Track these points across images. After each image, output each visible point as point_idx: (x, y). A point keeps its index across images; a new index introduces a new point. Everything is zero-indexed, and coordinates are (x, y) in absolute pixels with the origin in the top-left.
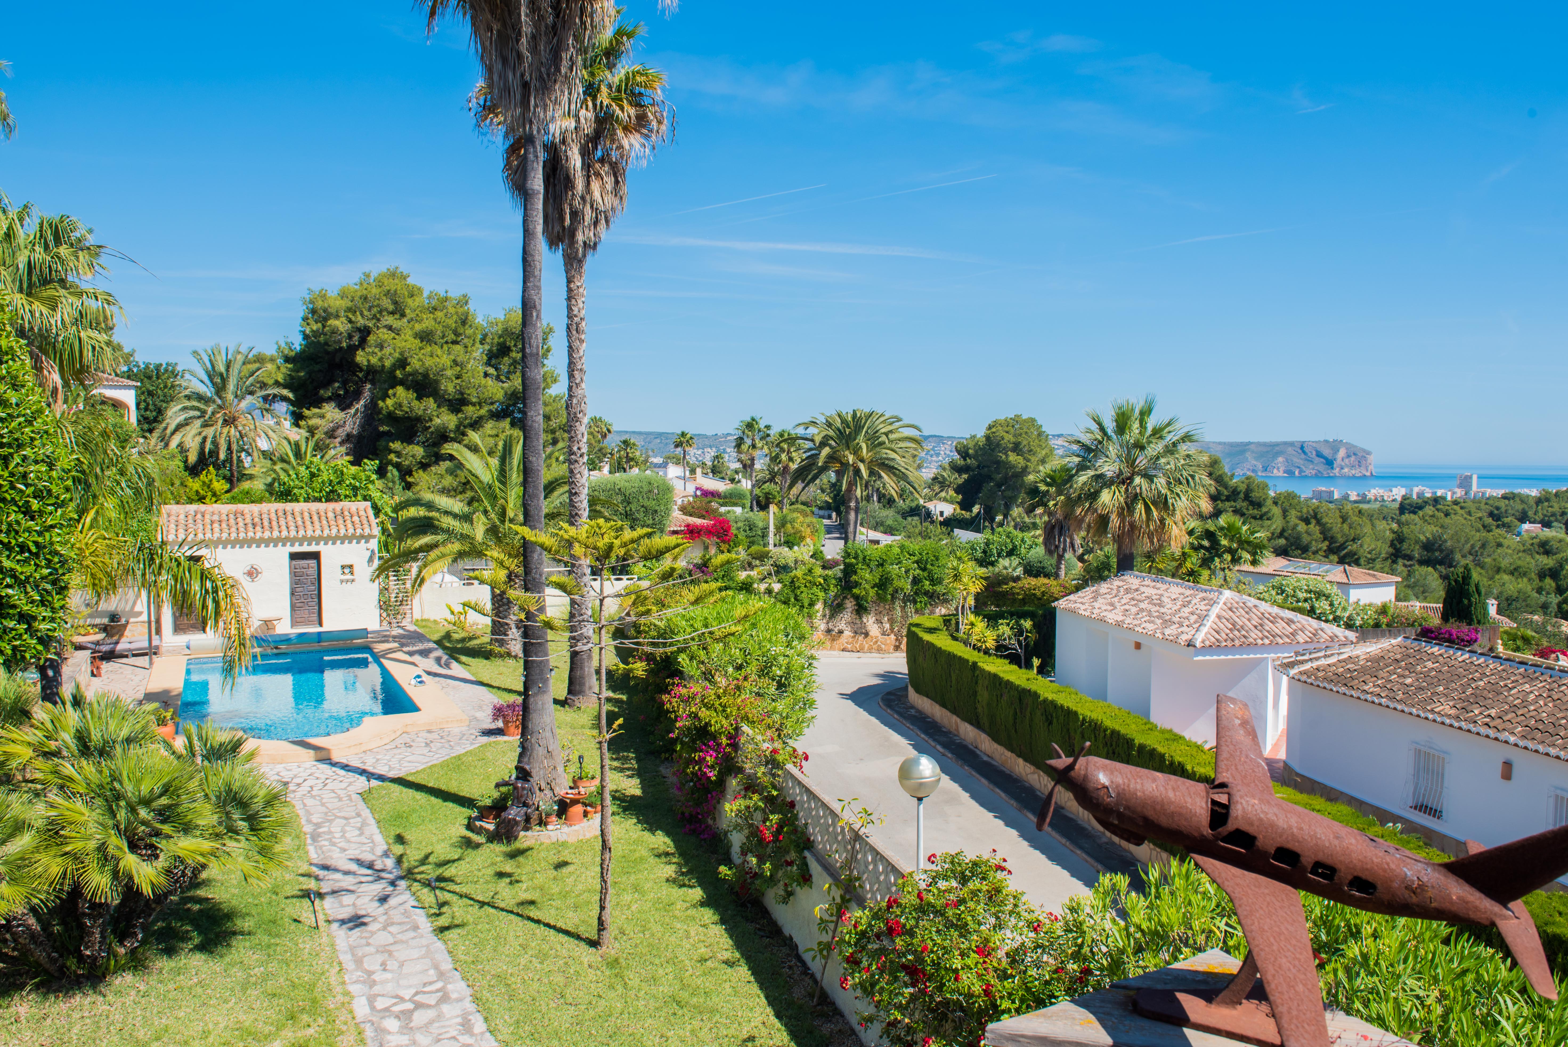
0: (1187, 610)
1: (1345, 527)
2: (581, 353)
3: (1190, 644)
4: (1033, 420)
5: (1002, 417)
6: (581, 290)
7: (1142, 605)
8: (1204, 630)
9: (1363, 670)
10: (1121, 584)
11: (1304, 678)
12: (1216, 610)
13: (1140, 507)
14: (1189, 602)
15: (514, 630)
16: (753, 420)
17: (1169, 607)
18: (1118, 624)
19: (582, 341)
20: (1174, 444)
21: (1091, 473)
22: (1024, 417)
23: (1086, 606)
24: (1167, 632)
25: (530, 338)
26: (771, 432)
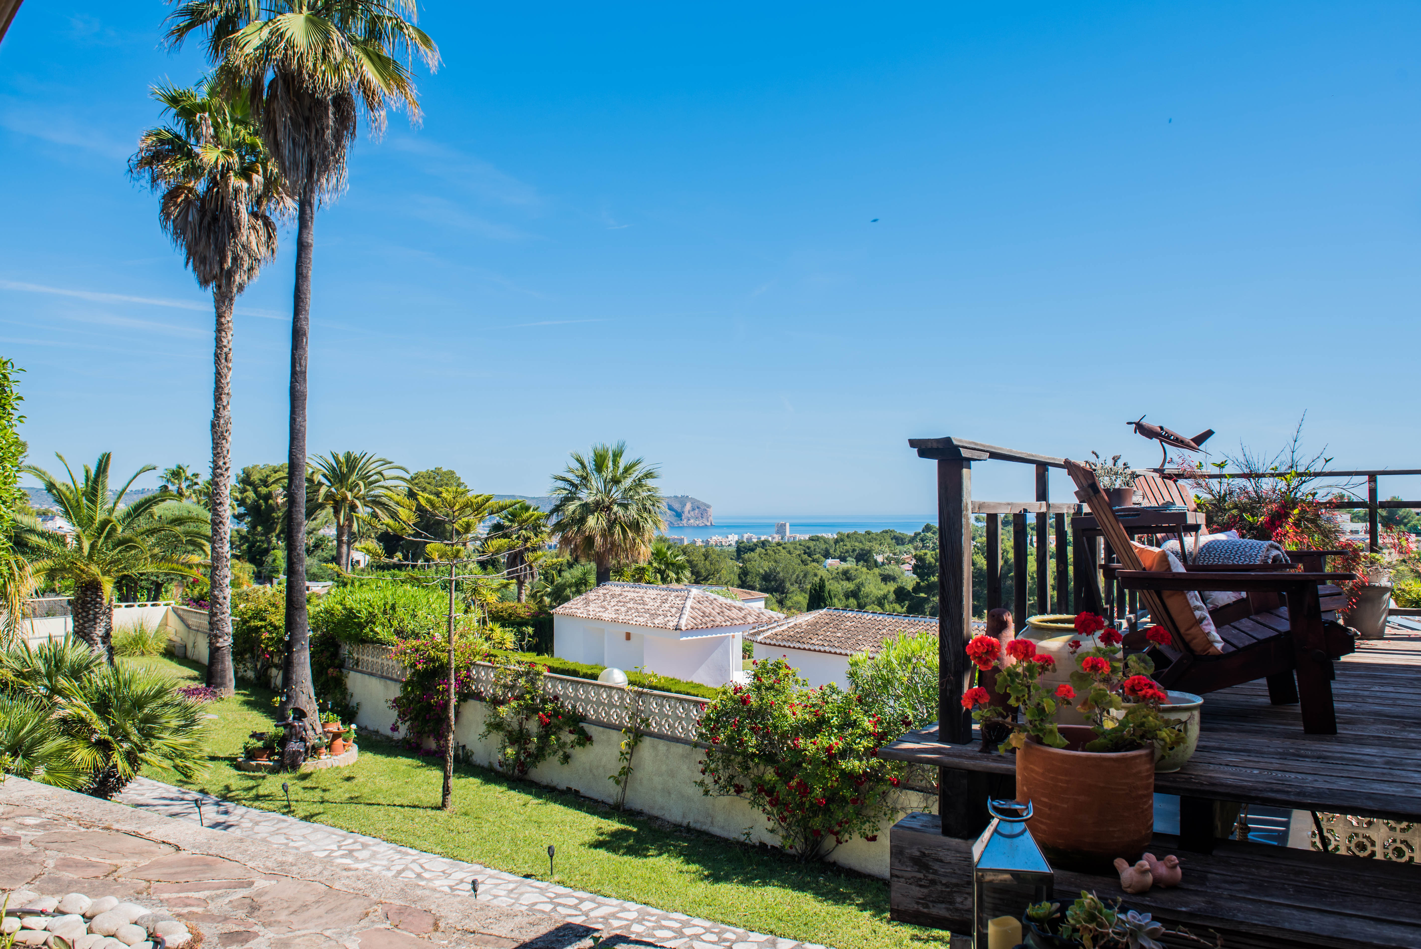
0: (667, 605)
1: (707, 563)
2: (229, 379)
3: (677, 628)
4: (452, 473)
5: (423, 470)
6: (230, 324)
7: (629, 605)
8: (685, 617)
9: (807, 632)
10: (605, 591)
11: (768, 641)
12: (689, 603)
13: (618, 529)
14: (667, 600)
15: (100, 645)
16: (180, 468)
17: (651, 605)
18: (614, 621)
19: (229, 369)
20: (639, 480)
21: (578, 503)
22: (444, 470)
23: (582, 610)
24: (656, 622)
25: (300, 359)
26: (199, 481)
